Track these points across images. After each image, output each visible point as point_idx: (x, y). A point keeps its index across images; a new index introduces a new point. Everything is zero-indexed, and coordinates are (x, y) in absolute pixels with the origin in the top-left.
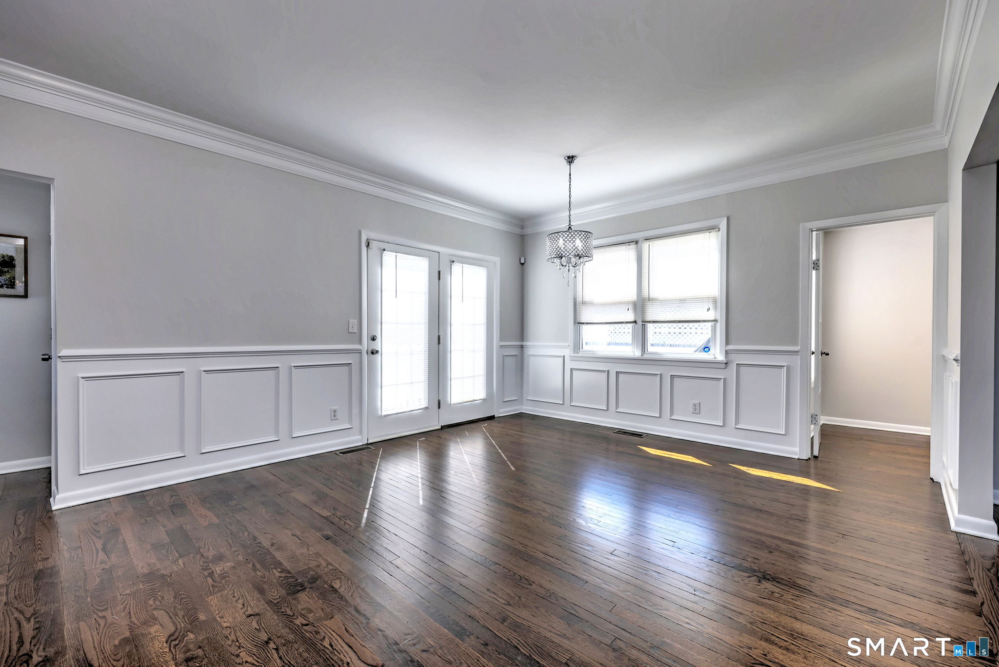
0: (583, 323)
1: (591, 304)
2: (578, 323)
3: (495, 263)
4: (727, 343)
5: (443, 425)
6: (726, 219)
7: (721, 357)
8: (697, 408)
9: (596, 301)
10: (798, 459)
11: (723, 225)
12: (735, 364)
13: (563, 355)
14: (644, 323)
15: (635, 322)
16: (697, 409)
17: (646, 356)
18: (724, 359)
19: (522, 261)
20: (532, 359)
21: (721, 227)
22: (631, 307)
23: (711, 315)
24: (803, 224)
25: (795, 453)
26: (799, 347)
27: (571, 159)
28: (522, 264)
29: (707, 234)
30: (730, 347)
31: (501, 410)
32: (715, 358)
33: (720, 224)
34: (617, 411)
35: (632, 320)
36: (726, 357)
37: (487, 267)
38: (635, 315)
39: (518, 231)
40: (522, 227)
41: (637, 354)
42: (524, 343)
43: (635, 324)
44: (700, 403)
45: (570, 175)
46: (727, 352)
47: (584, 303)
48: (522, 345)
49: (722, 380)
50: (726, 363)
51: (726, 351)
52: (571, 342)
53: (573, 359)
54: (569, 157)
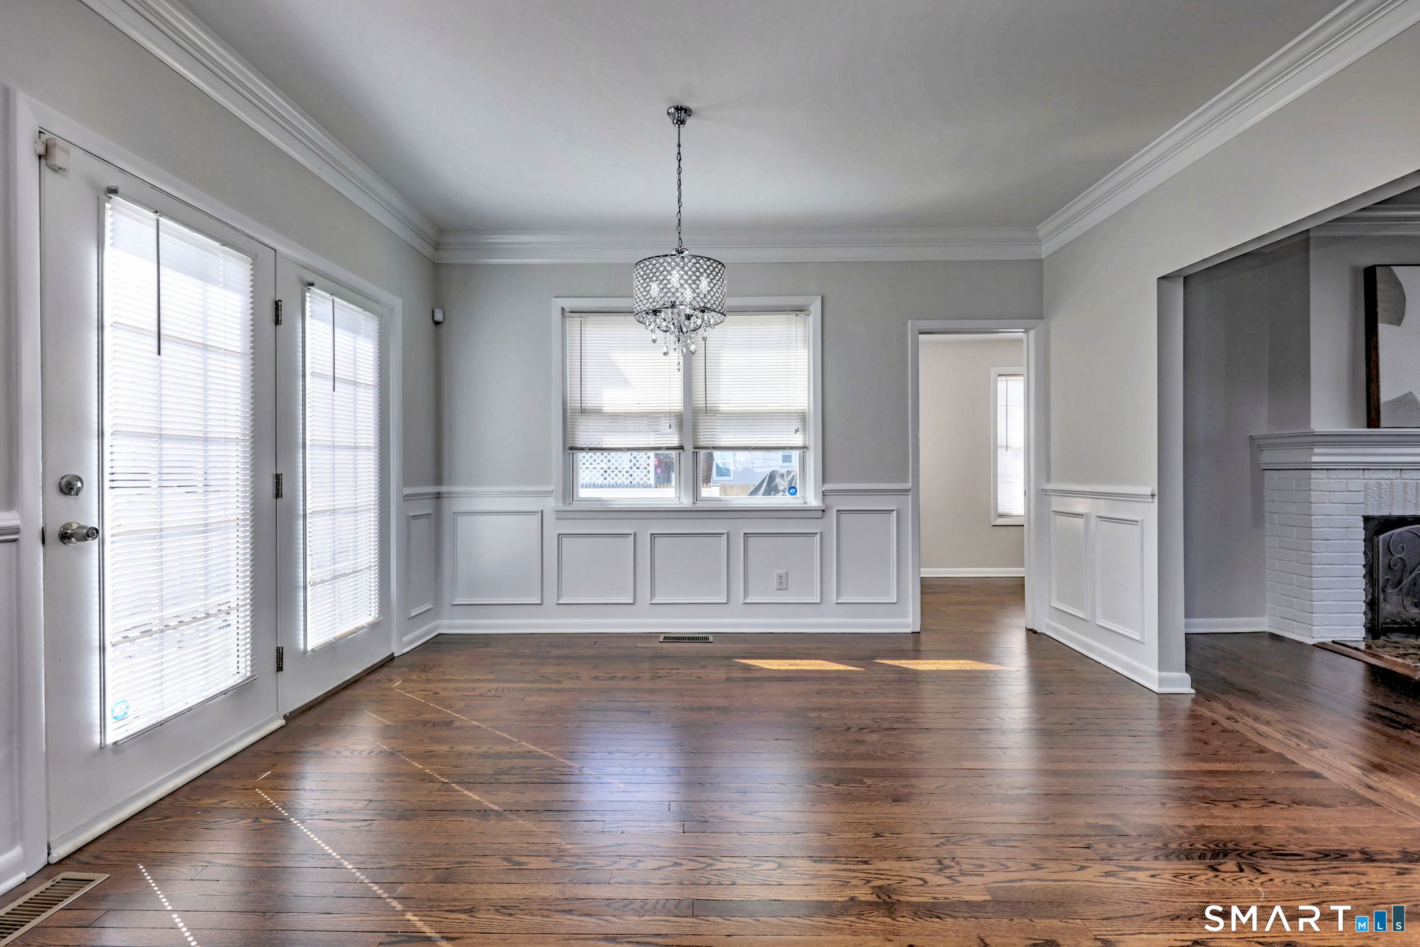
0: (582, 449)
1: (598, 412)
2: (572, 449)
3: (392, 310)
4: (824, 481)
5: (287, 711)
6: (820, 297)
7: (814, 501)
8: (784, 580)
9: (606, 409)
10: (912, 633)
11: (816, 307)
12: (835, 512)
13: (539, 509)
14: (696, 450)
15: (681, 448)
16: (783, 583)
17: (700, 505)
18: (821, 504)
19: (439, 317)
20: (462, 522)
21: (812, 308)
22: (673, 422)
23: (798, 440)
24: (913, 321)
25: (907, 626)
26: (910, 484)
27: (681, 114)
28: (437, 323)
29: (792, 317)
30: (829, 486)
31: (405, 639)
32: (805, 503)
33: (809, 306)
34: (653, 602)
35: (676, 445)
36: (823, 501)
37: (380, 316)
38: (681, 438)
39: (427, 250)
40: (437, 246)
41: (686, 502)
42: (444, 489)
43: (681, 451)
44: (787, 573)
45: (679, 146)
46: (824, 494)
47: (583, 411)
48: (439, 493)
49: (818, 535)
50: (823, 511)
51: (823, 492)
52: (555, 485)
53: (561, 515)
54: (678, 109)
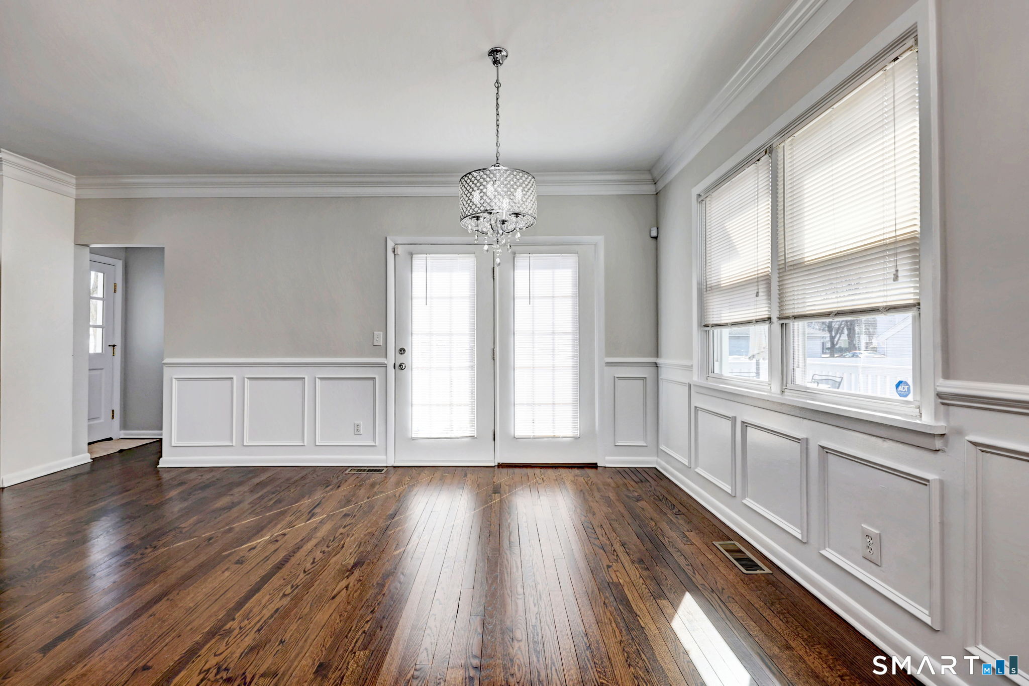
0: (713, 325)
2: (706, 326)
3: (595, 245)
5: (501, 461)
8: (875, 547)
13: (689, 382)
14: (784, 321)
15: (770, 319)
16: (874, 551)
19: (654, 234)
20: (664, 385)
22: (762, 288)
28: (656, 238)
30: (950, 386)
31: (610, 457)
34: (744, 501)
35: (766, 317)
37: (578, 252)
38: (770, 304)
40: (654, 182)
41: (774, 388)
42: (659, 361)
43: (769, 322)
44: (880, 534)
46: (942, 402)
48: (657, 363)
49: (933, 485)
50: (940, 435)
51: (938, 397)
53: (697, 390)
